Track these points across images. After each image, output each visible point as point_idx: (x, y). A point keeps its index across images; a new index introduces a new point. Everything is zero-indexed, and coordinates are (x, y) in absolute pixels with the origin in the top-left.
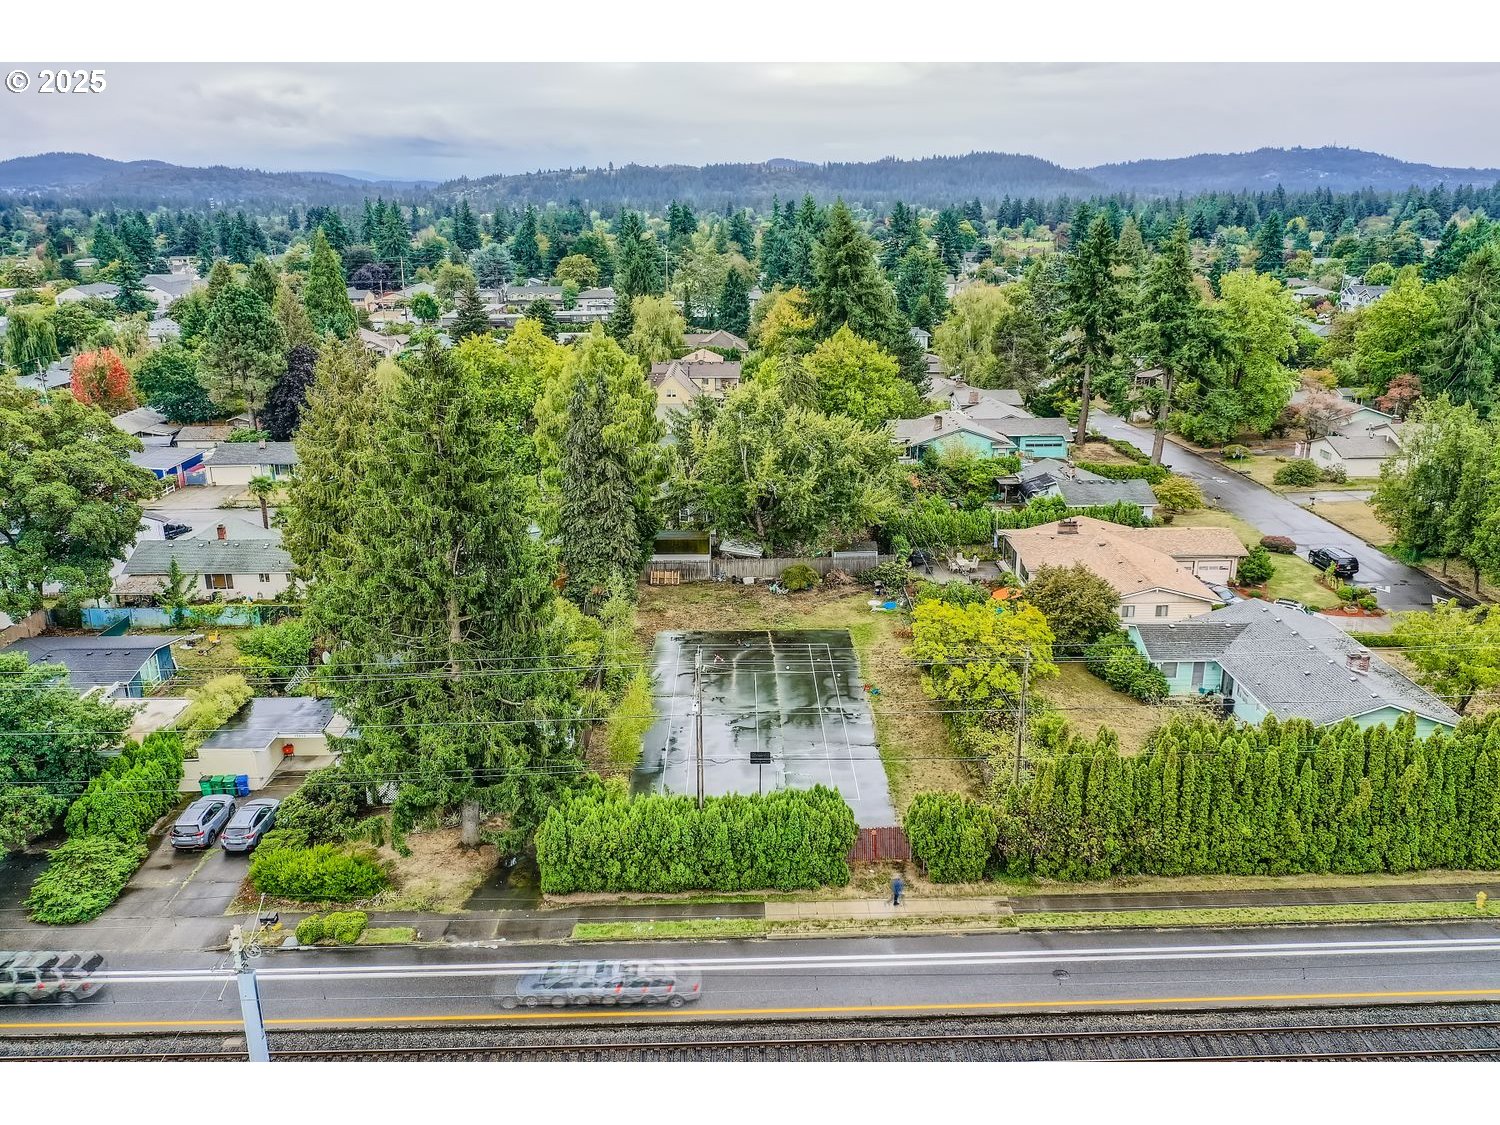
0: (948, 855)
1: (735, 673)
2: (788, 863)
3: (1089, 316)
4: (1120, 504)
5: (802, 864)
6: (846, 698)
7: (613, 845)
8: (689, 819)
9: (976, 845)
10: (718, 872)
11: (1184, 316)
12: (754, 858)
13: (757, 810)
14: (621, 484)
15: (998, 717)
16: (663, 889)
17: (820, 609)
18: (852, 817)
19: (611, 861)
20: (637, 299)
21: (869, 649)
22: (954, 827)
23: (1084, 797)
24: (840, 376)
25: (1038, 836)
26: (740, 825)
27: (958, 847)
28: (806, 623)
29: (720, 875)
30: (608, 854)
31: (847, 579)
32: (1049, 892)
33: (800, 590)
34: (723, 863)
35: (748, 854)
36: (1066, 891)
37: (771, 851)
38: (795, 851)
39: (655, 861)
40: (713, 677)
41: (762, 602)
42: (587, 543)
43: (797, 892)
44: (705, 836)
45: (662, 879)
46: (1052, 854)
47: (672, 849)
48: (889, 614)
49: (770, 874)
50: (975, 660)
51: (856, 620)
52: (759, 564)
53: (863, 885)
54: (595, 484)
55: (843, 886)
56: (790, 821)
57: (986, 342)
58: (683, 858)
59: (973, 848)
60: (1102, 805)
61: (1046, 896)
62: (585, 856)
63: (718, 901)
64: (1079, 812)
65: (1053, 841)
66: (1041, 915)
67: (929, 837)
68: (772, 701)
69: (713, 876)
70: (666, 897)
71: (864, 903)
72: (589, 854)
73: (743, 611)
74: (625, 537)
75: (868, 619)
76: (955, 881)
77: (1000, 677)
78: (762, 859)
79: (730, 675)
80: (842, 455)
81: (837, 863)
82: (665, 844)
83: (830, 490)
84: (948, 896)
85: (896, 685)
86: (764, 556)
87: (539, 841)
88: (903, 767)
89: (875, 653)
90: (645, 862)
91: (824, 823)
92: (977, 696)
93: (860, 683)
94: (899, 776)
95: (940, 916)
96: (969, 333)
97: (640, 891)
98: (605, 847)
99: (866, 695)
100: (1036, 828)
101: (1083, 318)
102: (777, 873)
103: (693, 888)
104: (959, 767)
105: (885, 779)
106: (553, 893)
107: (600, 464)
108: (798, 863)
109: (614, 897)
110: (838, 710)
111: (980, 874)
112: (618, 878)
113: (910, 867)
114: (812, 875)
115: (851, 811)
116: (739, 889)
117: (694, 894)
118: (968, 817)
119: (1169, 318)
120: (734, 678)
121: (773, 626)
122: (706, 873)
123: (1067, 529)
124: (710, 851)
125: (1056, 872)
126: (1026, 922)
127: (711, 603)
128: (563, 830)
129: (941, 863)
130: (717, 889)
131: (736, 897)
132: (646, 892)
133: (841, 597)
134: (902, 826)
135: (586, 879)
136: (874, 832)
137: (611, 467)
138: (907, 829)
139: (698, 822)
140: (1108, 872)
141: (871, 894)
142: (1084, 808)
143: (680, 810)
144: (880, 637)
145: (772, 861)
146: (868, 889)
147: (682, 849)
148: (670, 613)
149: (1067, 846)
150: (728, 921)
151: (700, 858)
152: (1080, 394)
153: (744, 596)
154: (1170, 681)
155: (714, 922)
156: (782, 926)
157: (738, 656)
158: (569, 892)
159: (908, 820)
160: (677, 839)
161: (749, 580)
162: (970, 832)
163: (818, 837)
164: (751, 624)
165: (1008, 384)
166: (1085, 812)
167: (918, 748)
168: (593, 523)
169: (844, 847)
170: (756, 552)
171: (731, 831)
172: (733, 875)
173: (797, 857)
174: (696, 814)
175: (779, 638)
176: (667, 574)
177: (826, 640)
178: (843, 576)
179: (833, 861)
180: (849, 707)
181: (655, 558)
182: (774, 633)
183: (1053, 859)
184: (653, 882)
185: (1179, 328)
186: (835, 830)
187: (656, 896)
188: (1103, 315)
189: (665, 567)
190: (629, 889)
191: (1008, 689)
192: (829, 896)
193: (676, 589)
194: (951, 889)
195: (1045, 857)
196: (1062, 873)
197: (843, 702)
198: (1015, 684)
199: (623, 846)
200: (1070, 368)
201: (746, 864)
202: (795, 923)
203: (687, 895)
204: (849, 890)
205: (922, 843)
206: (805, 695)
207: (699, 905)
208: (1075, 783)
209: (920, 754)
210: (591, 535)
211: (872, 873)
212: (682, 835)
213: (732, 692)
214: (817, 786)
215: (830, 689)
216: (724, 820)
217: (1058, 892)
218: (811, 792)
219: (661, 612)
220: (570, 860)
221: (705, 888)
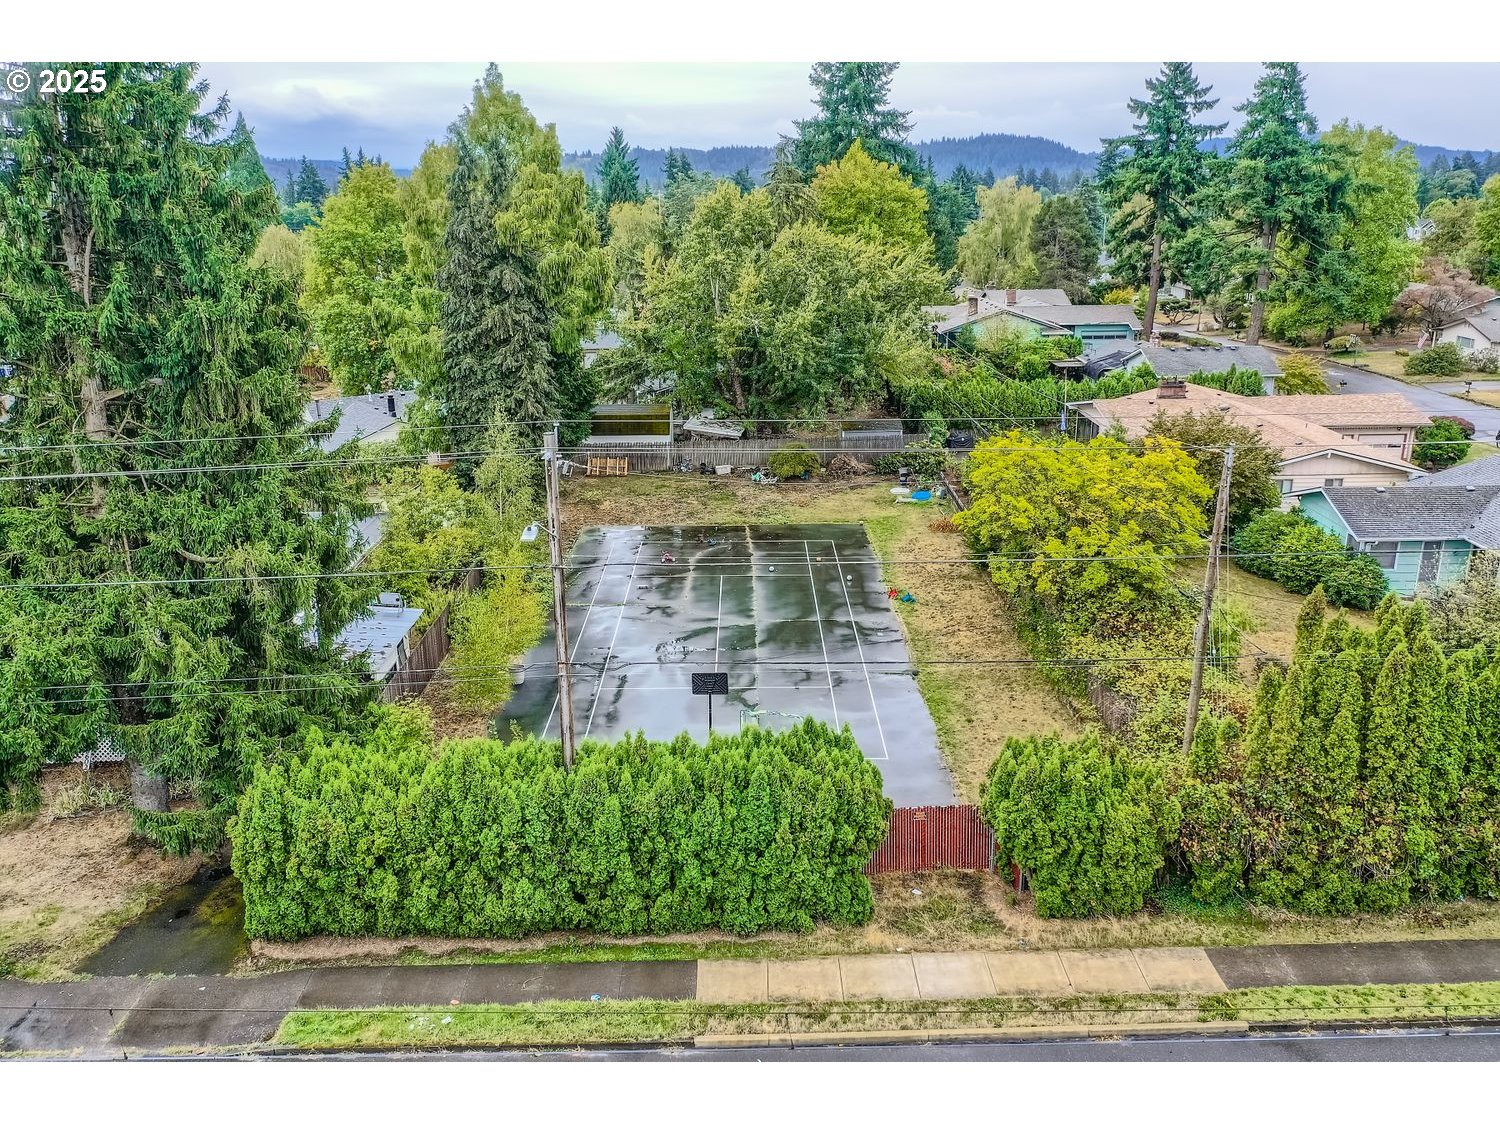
0: (1078, 863)
1: (691, 576)
2: (746, 879)
3: (1162, 174)
4: (1233, 369)
5: (777, 880)
6: (861, 609)
7: (380, 841)
8: (540, 785)
9: (1136, 841)
10: (603, 896)
11: (1294, 153)
12: (675, 869)
13: (682, 769)
14: (526, 304)
15: (1124, 619)
16: (491, 932)
17: (822, 500)
18: (879, 785)
19: (378, 874)
20: (614, 208)
21: (893, 546)
22: (1092, 803)
23: (1363, 738)
24: (850, 207)
25: (1264, 822)
26: (646, 799)
27: (1099, 845)
28: (802, 516)
29: (607, 902)
30: (370, 861)
31: (861, 467)
32: (1286, 937)
33: (794, 478)
34: (612, 879)
35: (663, 859)
36: (1323, 937)
37: (711, 854)
38: (760, 854)
39: (473, 874)
40: (657, 581)
41: (739, 493)
42: (477, 393)
43: (766, 937)
44: (573, 822)
45: (488, 911)
46: (1291, 859)
47: (503, 850)
48: (922, 506)
49: (711, 902)
50: (1083, 523)
51: (873, 513)
52: (738, 449)
53: (900, 922)
54: (487, 304)
55: (860, 924)
56: (751, 791)
57: (1021, 246)
58: (528, 869)
59: (1130, 848)
60: (1402, 757)
61: (1285, 949)
62: (322, 864)
63: (602, 956)
64: (1352, 772)
65: (1296, 832)
66: (1287, 991)
67: (1039, 825)
68: (746, 612)
69: (593, 904)
70: (498, 947)
71: (903, 961)
72: (331, 859)
73: (713, 504)
74: (534, 384)
75: (892, 512)
76: (1089, 915)
77: (1126, 550)
78: (692, 871)
79: (683, 579)
80: (853, 282)
81: (848, 878)
82: (489, 838)
83: (835, 333)
84: (1079, 946)
85: (939, 591)
86: (745, 436)
87: (234, 831)
88: (960, 706)
89: (902, 550)
90: (450, 875)
91: (820, 795)
92: (1086, 584)
93: (883, 587)
94: (955, 720)
95: (1070, 992)
96: (1000, 238)
97: (444, 934)
98: (362, 845)
99: (892, 604)
100: (1258, 806)
101: (1155, 176)
102: (725, 898)
103: (555, 929)
104: (1055, 705)
105: (931, 724)
106: (268, 938)
107: (494, 273)
108: (767, 878)
109: (390, 948)
110: (848, 625)
111: (1139, 900)
112: (397, 908)
113: (992, 883)
114: (797, 902)
115: (876, 773)
116: (648, 931)
117: (557, 940)
118: (1117, 784)
119: (1274, 157)
120: (688, 583)
121: (753, 520)
122: (580, 898)
123: (1170, 392)
124: (584, 854)
125: (1297, 895)
126: (1257, 1007)
127: (666, 495)
128: (275, 810)
129: (1063, 878)
130: (604, 932)
131: (642, 948)
132: (457, 936)
133: (852, 488)
134: (979, 801)
135: (331, 911)
136: (920, 816)
137: (510, 277)
138: (990, 809)
139: (559, 792)
140: (1406, 896)
141: (919, 943)
142: (1363, 764)
143: (527, 770)
144: (909, 532)
145: (714, 874)
146: (914, 931)
147: (526, 849)
148: (606, 505)
149: (1323, 844)
150: (614, 1004)
151: (564, 869)
152: (1147, 279)
153: (715, 487)
154: (1387, 572)
155: (586, 1005)
156: (730, 1016)
157: (699, 555)
158: (302, 937)
159: (993, 790)
160: (516, 828)
161: (723, 470)
162: (1125, 815)
163: (809, 825)
164: (723, 516)
165: (1051, 284)
166: (1364, 772)
167: (981, 677)
168: (487, 364)
169: (863, 845)
170: (735, 432)
171: (627, 812)
172: (634, 903)
173: (766, 866)
174: (556, 776)
175: (759, 534)
176: (610, 462)
177: (833, 536)
178: (854, 463)
179: (841, 874)
180: (868, 620)
181: (592, 440)
182: (754, 529)
183: (1291, 870)
184: (469, 916)
185: (1288, 167)
186: (844, 812)
187: (478, 945)
188: (1180, 170)
189: (607, 453)
190: (423, 932)
191: (1144, 569)
192: (834, 946)
193: (622, 481)
194: (1081, 930)
195: (1278, 865)
196: (1311, 897)
197: (856, 613)
198: (1155, 562)
199: (405, 845)
200: (1134, 245)
201: (661, 880)
202: (758, 1010)
203: (540, 944)
204: (873, 935)
205: (1023, 837)
206: (797, 603)
207: (562, 966)
208: (1344, 712)
209: (988, 686)
210: (483, 382)
211: (917, 896)
212: (525, 821)
213: (685, 601)
214: (809, 723)
215: (836, 596)
216: (614, 789)
217: (1307, 937)
218: (795, 733)
219: (594, 504)
220: (291, 873)
221: (578, 929)
